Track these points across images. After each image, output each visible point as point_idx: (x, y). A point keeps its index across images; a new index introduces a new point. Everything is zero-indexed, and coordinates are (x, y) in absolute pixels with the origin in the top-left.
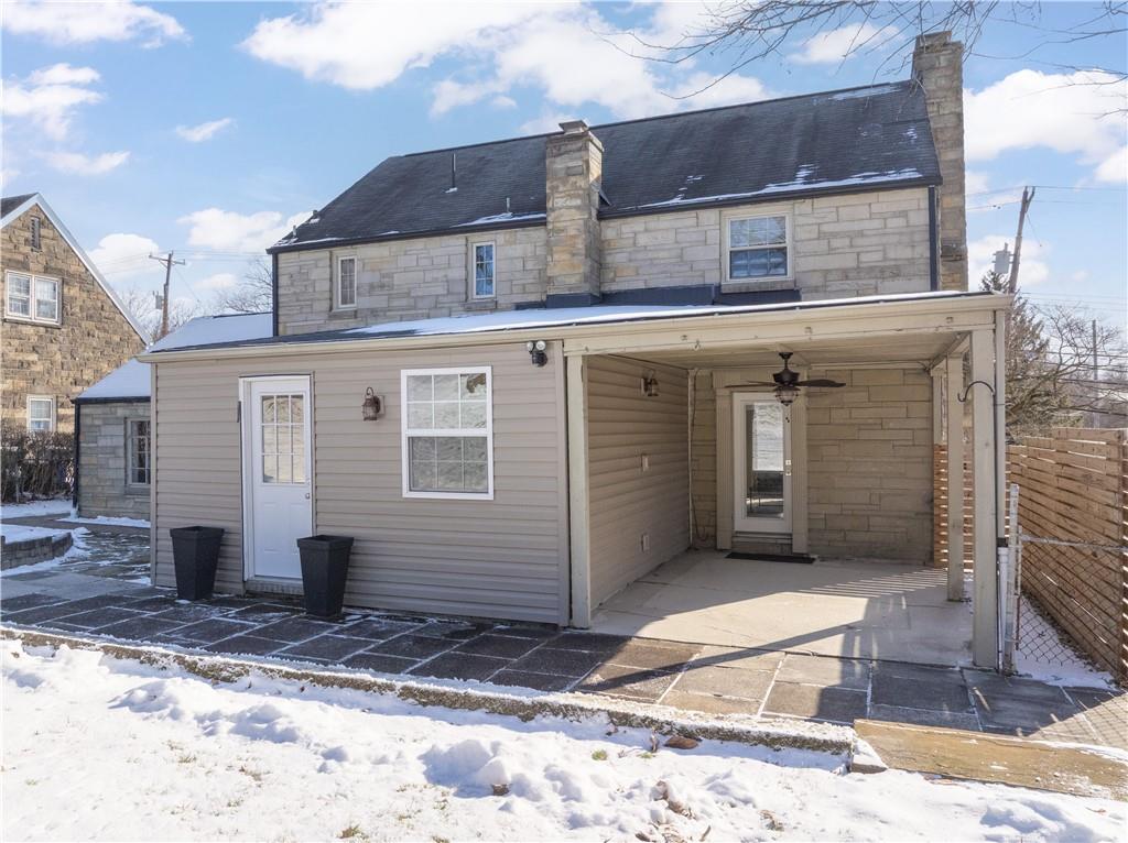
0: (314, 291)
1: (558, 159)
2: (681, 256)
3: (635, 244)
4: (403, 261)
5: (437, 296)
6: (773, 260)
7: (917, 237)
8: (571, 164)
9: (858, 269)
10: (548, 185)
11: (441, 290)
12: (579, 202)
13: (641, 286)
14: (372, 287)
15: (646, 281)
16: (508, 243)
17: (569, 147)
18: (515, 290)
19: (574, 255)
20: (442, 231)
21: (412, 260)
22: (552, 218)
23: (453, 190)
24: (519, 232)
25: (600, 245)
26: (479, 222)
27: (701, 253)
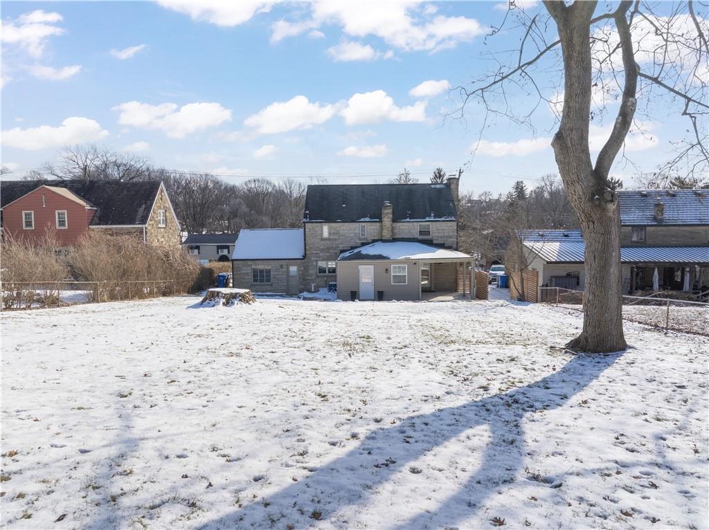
0: (317, 233)
1: (385, 210)
2: (409, 232)
3: (400, 228)
4: (342, 228)
6: (427, 233)
7: (454, 231)
8: (388, 211)
9: (444, 236)
10: (383, 215)
11: (353, 235)
12: (390, 220)
14: (334, 233)
15: (402, 236)
16: (369, 225)
17: (388, 208)
18: (372, 236)
19: (389, 231)
20: (353, 221)
21: (345, 228)
22: (383, 223)
23: (344, 206)
24: (373, 224)
25: (393, 229)
26: (362, 220)
27: (413, 231)
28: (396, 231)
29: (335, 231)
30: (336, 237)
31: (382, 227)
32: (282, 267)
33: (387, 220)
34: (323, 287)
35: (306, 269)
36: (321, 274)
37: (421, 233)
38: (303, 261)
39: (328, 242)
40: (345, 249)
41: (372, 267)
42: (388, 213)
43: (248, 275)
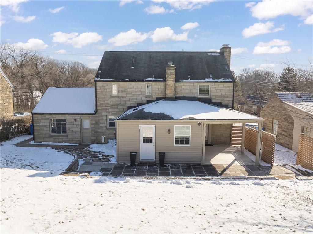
0: (107, 91)
1: (169, 71)
2: (190, 91)
3: (182, 88)
4: (130, 86)
5: (139, 94)
6: (206, 93)
7: (231, 91)
8: (171, 72)
9: (221, 96)
10: (166, 75)
11: (139, 93)
12: (173, 80)
13: (182, 96)
14: (122, 91)
15: (183, 95)
16: (155, 85)
17: (171, 69)
18: (156, 95)
19: (172, 90)
20: (139, 80)
21: (132, 86)
22: (167, 82)
23: (133, 67)
24: (157, 83)
25: (175, 88)
26: (148, 79)
27: (194, 91)
28: (178, 90)
29: (123, 89)
30: (124, 94)
31: (165, 86)
32: (76, 120)
33: (170, 79)
34: (112, 139)
35: (97, 122)
36: (111, 127)
37: (201, 92)
38: (94, 116)
39: (117, 99)
40: (132, 105)
41: (154, 126)
42: (171, 74)
43: (46, 127)
